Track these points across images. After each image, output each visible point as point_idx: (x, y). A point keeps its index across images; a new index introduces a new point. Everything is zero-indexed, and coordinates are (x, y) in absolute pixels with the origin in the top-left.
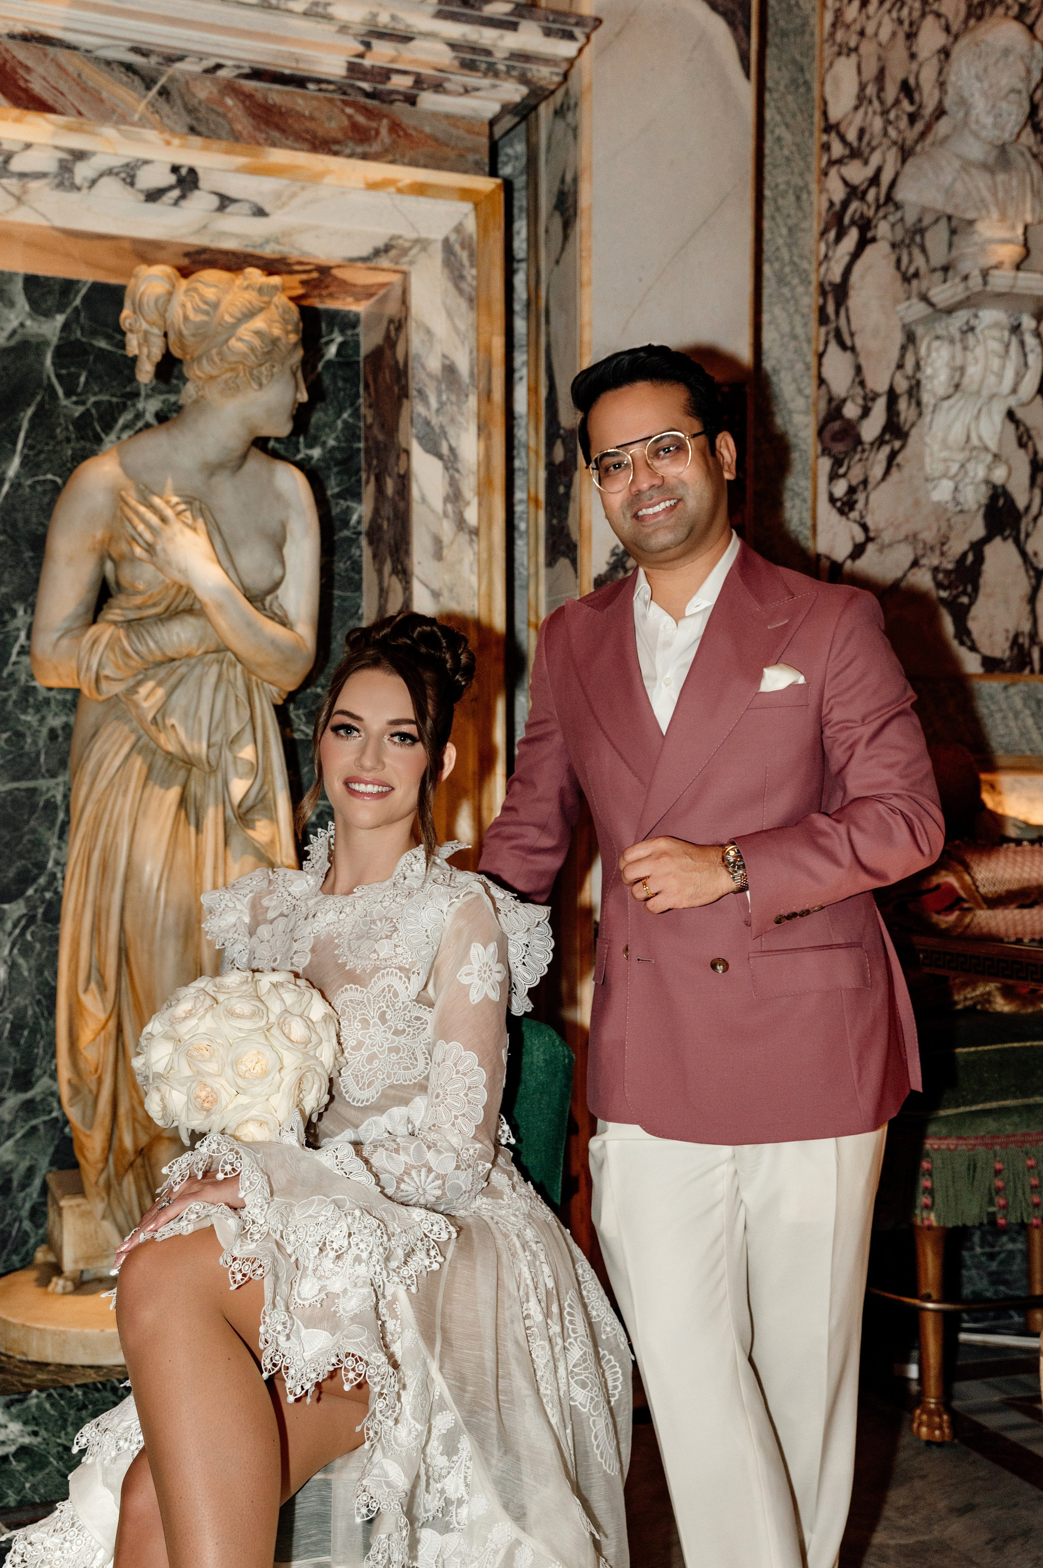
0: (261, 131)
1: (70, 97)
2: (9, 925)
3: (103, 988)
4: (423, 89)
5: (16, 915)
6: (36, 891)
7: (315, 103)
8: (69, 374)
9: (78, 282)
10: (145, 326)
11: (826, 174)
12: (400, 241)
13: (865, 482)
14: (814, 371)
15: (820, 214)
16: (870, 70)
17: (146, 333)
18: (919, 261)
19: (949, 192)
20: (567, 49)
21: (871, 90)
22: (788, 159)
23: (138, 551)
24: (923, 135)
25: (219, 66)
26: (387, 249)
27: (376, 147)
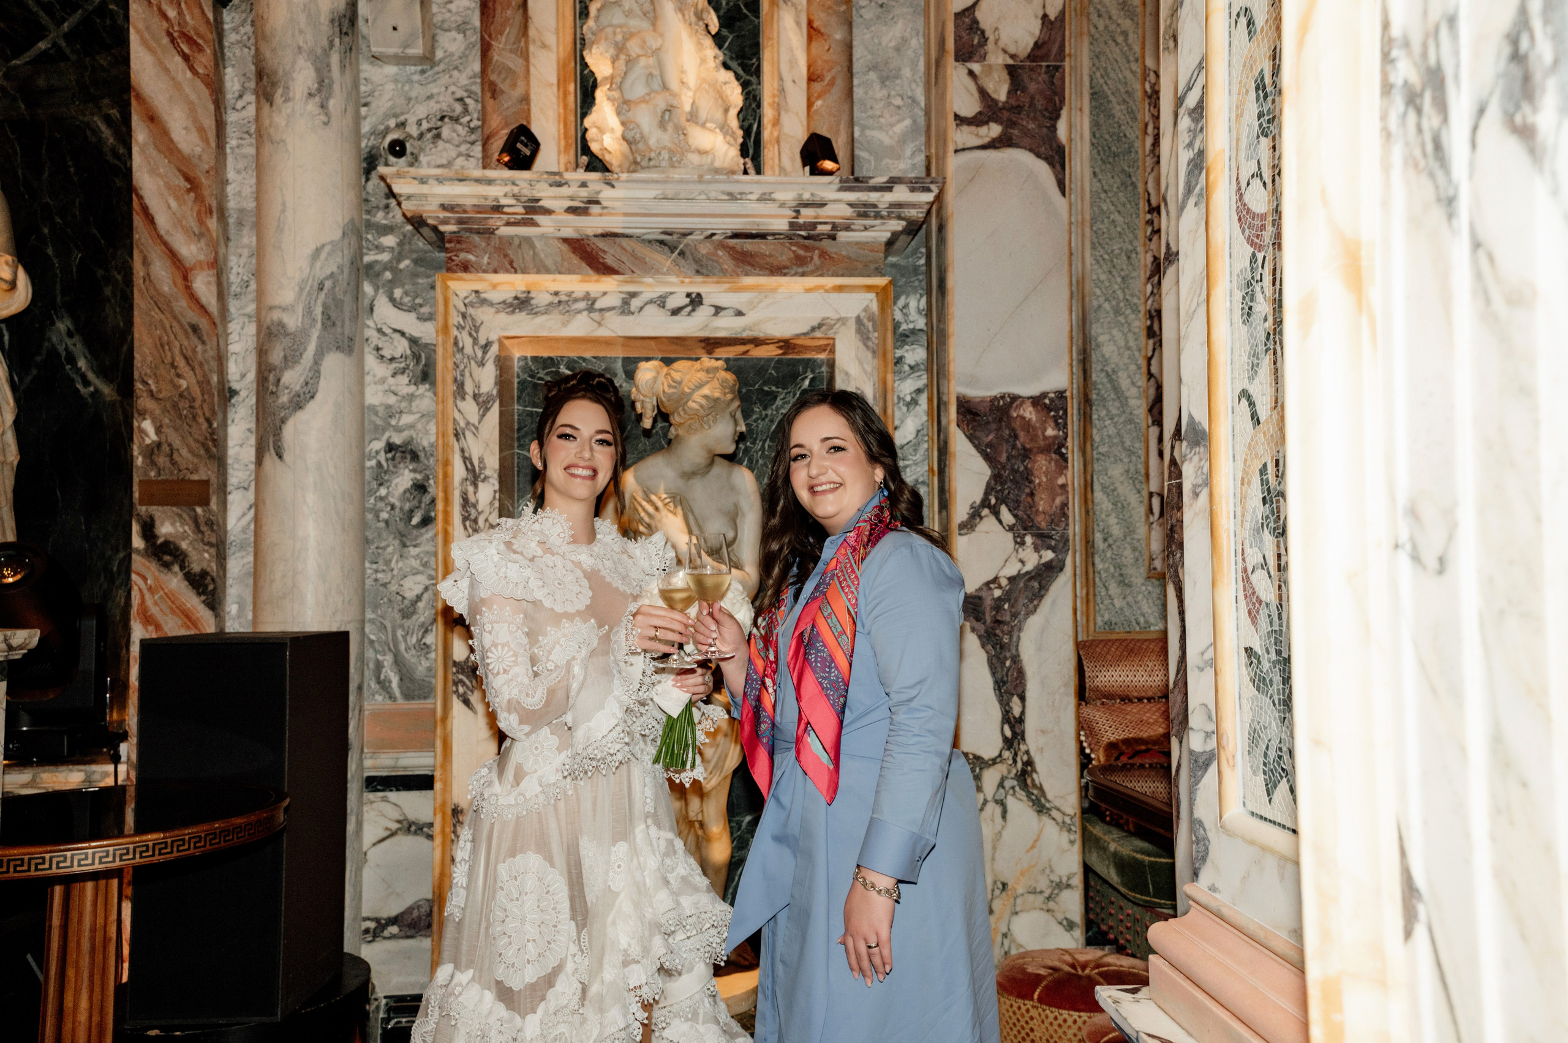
0: (740, 268)
1: (629, 264)
4: (839, 231)
7: (772, 247)
11: (1150, 240)
12: (828, 321)
14: (1144, 369)
15: (1146, 266)
20: (928, 196)
22: (1120, 233)
23: (642, 528)
25: (713, 235)
26: (820, 326)
27: (811, 267)
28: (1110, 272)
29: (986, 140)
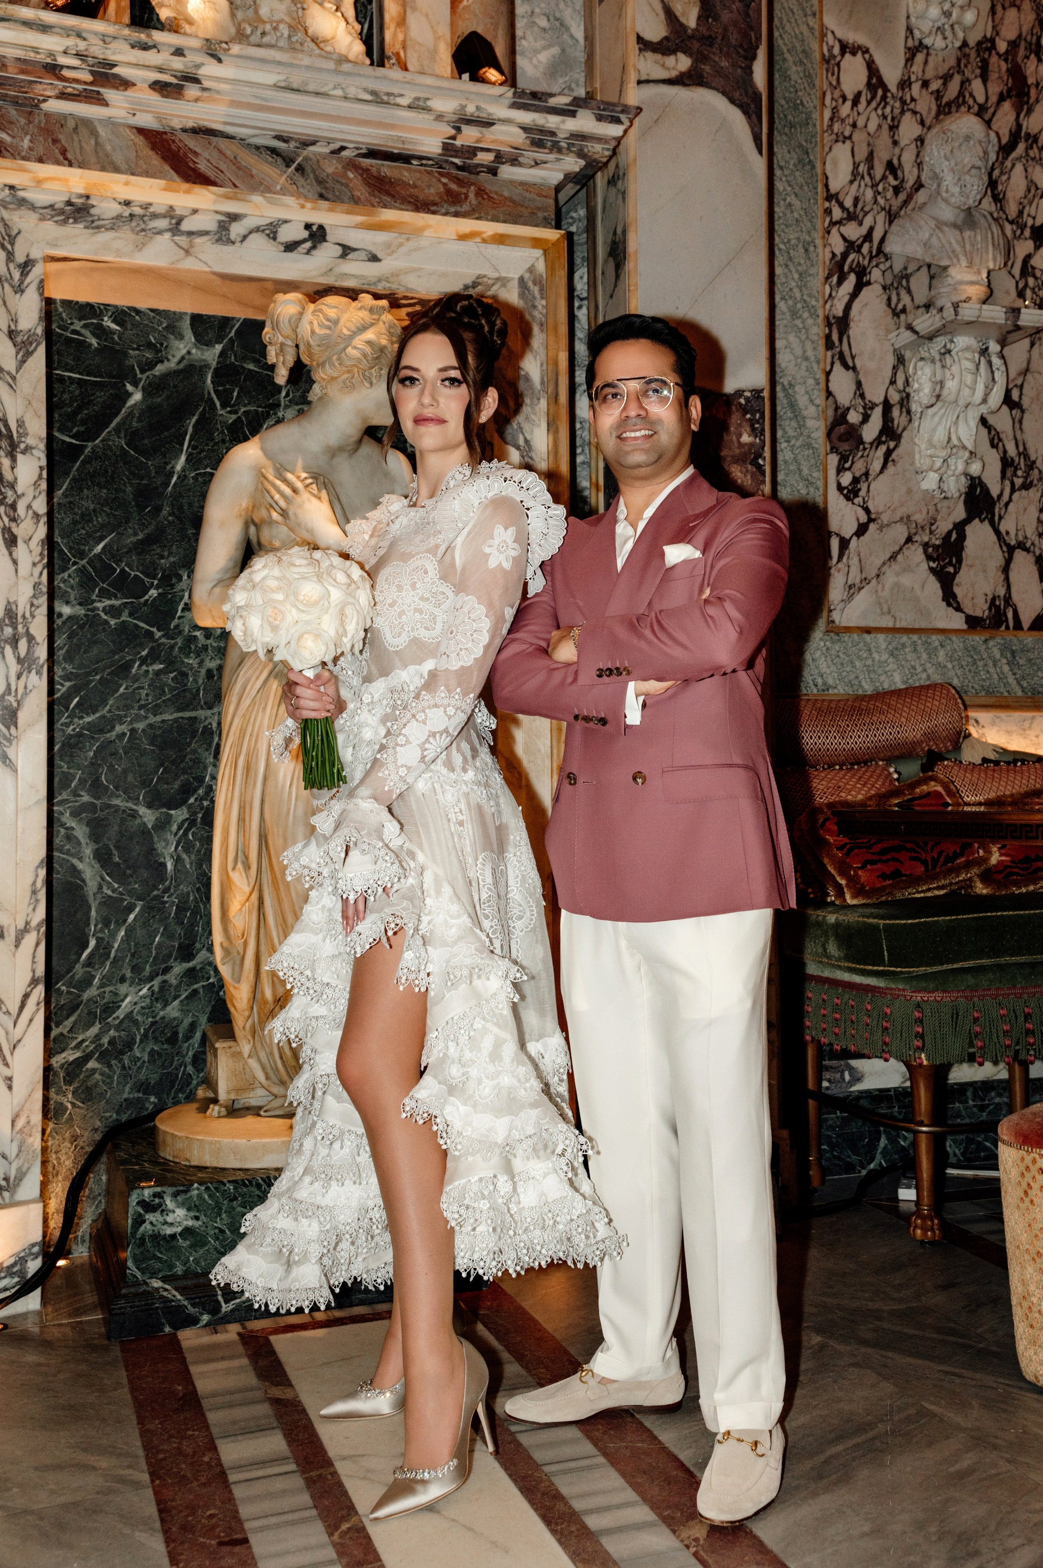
0: (374, 196)
1: (228, 174)
2: (175, 827)
3: (247, 867)
4: (503, 163)
5: (180, 819)
6: (196, 800)
7: (418, 175)
8: (225, 390)
9: (233, 318)
10: (281, 339)
11: (829, 233)
12: (485, 280)
13: (867, 474)
14: (823, 385)
15: (824, 263)
16: (862, 153)
17: (282, 344)
18: (906, 299)
19: (926, 245)
20: (615, 130)
21: (862, 168)
22: (797, 220)
23: (275, 515)
24: (906, 203)
25: (343, 148)
26: (474, 284)
27: (465, 207)
28: (787, 266)
29: (674, 74)
